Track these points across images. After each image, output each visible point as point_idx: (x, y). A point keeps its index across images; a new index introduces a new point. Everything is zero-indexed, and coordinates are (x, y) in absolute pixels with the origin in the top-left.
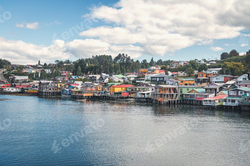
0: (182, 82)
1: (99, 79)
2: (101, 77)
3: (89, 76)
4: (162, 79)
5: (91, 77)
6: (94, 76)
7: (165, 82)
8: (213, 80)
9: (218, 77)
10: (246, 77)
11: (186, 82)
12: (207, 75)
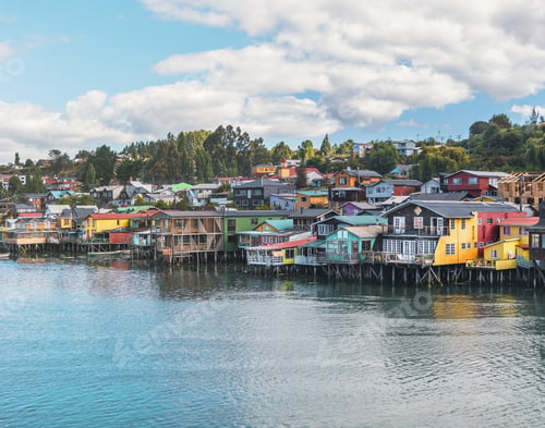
0: (304, 199)
1: (120, 198)
2: (123, 192)
3: (97, 189)
4: (258, 193)
5: (101, 193)
6: (108, 188)
7: (267, 201)
8: (371, 193)
9: (381, 186)
10: (438, 186)
11: (312, 199)
12: (359, 181)
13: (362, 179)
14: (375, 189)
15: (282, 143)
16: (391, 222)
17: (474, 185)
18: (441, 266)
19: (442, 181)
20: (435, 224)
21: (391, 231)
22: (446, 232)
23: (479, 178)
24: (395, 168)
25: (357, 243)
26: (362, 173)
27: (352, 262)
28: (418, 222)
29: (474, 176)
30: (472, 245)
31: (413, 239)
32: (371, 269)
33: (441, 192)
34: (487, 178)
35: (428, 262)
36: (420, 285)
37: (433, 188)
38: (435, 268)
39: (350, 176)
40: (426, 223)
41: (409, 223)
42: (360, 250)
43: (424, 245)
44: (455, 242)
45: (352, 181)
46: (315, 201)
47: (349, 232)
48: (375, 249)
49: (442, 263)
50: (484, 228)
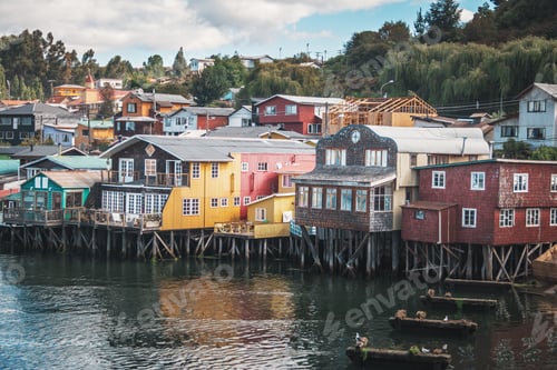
0: (86, 132)
4: (27, 121)
8: (168, 125)
9: (182, 115)
10: (249, 117)
11: (95, 133)
12: (155, 108)
13: (159, 106)
14: (173, 121)
15: (118, 58)
16: (115, 167)
17: (292, 116)
18: (175, 231)
19: (254, 110)
20: (172, 170)
21: (115, 178)
22: (186, 182)
23: (299, 105)
24: (227, 92)
25: (60, 196)
26: (159, 98)
27: (49, 224)
28: (150, 165)
29: (293, 103)
30: (230, 202)
31: (138, 190)
32: (80, 234)
33: (253, 124)
34: (311, 106)
35: (151, 225)
36: (141, 258)
37: (244, 120)
38: (165, 235)
39: (143, 102)
40: (161, 168)
41: (139, 168)
42: (64, 206)
43: (152, 200)
44: (200, 196)
45: (145, 109)
46: (97, 135)
47: (50, 181)
48: (88, 205)
49: (177, 227)
50: (252, 177)
